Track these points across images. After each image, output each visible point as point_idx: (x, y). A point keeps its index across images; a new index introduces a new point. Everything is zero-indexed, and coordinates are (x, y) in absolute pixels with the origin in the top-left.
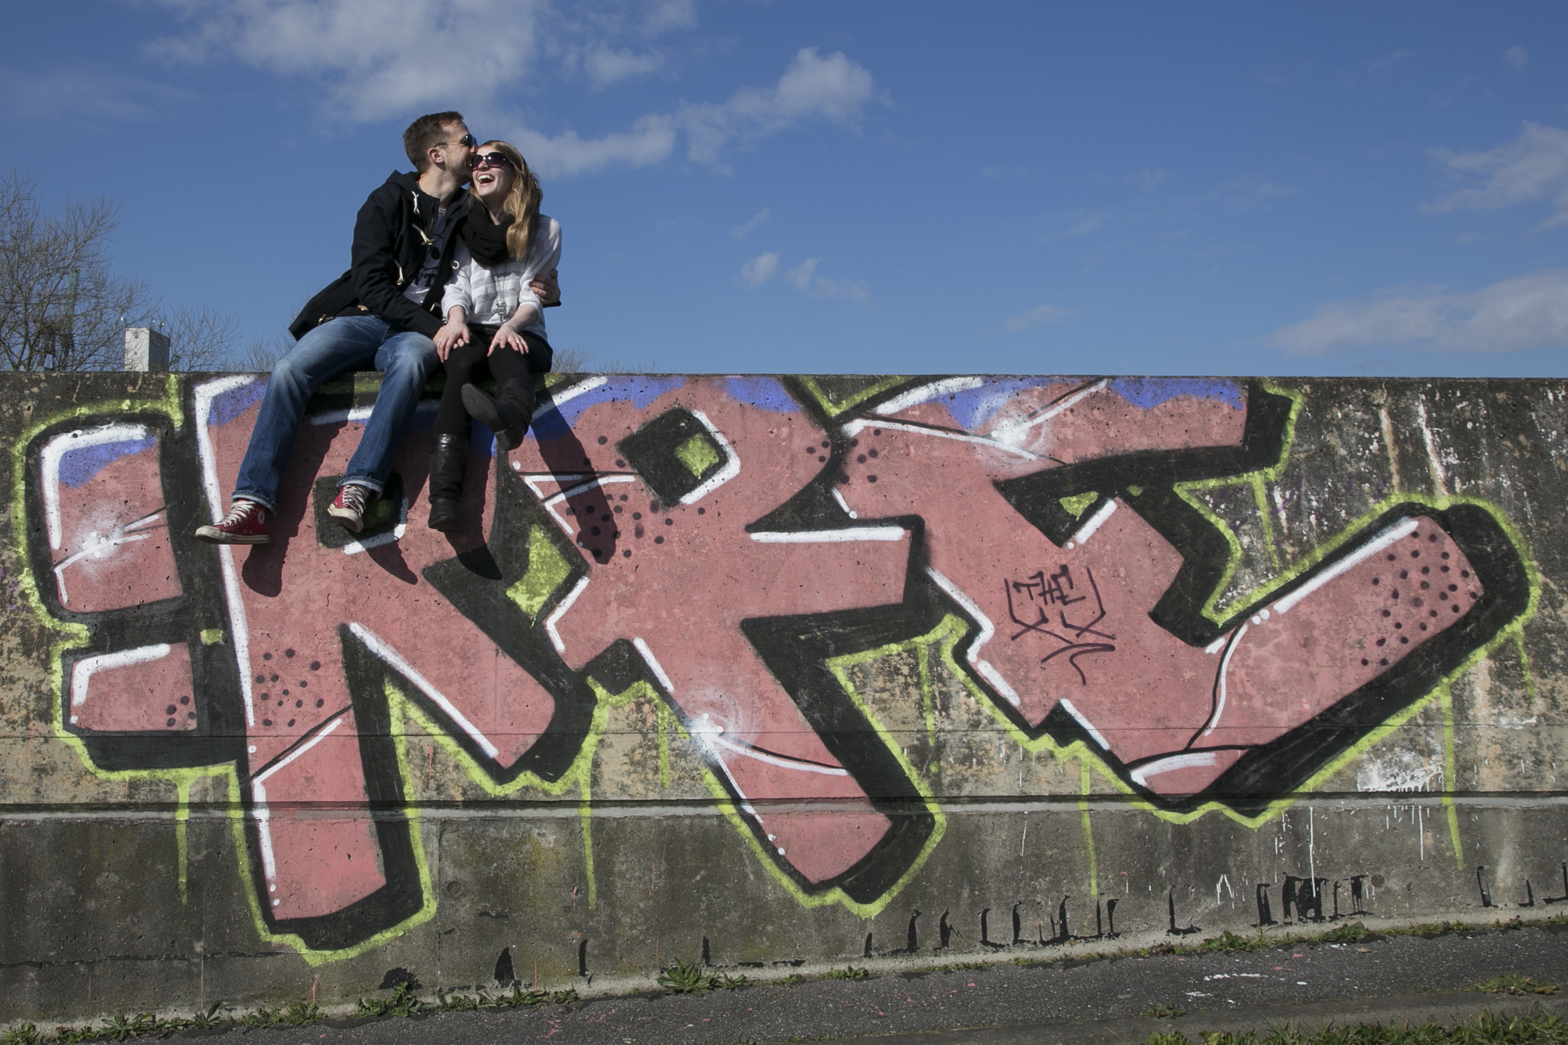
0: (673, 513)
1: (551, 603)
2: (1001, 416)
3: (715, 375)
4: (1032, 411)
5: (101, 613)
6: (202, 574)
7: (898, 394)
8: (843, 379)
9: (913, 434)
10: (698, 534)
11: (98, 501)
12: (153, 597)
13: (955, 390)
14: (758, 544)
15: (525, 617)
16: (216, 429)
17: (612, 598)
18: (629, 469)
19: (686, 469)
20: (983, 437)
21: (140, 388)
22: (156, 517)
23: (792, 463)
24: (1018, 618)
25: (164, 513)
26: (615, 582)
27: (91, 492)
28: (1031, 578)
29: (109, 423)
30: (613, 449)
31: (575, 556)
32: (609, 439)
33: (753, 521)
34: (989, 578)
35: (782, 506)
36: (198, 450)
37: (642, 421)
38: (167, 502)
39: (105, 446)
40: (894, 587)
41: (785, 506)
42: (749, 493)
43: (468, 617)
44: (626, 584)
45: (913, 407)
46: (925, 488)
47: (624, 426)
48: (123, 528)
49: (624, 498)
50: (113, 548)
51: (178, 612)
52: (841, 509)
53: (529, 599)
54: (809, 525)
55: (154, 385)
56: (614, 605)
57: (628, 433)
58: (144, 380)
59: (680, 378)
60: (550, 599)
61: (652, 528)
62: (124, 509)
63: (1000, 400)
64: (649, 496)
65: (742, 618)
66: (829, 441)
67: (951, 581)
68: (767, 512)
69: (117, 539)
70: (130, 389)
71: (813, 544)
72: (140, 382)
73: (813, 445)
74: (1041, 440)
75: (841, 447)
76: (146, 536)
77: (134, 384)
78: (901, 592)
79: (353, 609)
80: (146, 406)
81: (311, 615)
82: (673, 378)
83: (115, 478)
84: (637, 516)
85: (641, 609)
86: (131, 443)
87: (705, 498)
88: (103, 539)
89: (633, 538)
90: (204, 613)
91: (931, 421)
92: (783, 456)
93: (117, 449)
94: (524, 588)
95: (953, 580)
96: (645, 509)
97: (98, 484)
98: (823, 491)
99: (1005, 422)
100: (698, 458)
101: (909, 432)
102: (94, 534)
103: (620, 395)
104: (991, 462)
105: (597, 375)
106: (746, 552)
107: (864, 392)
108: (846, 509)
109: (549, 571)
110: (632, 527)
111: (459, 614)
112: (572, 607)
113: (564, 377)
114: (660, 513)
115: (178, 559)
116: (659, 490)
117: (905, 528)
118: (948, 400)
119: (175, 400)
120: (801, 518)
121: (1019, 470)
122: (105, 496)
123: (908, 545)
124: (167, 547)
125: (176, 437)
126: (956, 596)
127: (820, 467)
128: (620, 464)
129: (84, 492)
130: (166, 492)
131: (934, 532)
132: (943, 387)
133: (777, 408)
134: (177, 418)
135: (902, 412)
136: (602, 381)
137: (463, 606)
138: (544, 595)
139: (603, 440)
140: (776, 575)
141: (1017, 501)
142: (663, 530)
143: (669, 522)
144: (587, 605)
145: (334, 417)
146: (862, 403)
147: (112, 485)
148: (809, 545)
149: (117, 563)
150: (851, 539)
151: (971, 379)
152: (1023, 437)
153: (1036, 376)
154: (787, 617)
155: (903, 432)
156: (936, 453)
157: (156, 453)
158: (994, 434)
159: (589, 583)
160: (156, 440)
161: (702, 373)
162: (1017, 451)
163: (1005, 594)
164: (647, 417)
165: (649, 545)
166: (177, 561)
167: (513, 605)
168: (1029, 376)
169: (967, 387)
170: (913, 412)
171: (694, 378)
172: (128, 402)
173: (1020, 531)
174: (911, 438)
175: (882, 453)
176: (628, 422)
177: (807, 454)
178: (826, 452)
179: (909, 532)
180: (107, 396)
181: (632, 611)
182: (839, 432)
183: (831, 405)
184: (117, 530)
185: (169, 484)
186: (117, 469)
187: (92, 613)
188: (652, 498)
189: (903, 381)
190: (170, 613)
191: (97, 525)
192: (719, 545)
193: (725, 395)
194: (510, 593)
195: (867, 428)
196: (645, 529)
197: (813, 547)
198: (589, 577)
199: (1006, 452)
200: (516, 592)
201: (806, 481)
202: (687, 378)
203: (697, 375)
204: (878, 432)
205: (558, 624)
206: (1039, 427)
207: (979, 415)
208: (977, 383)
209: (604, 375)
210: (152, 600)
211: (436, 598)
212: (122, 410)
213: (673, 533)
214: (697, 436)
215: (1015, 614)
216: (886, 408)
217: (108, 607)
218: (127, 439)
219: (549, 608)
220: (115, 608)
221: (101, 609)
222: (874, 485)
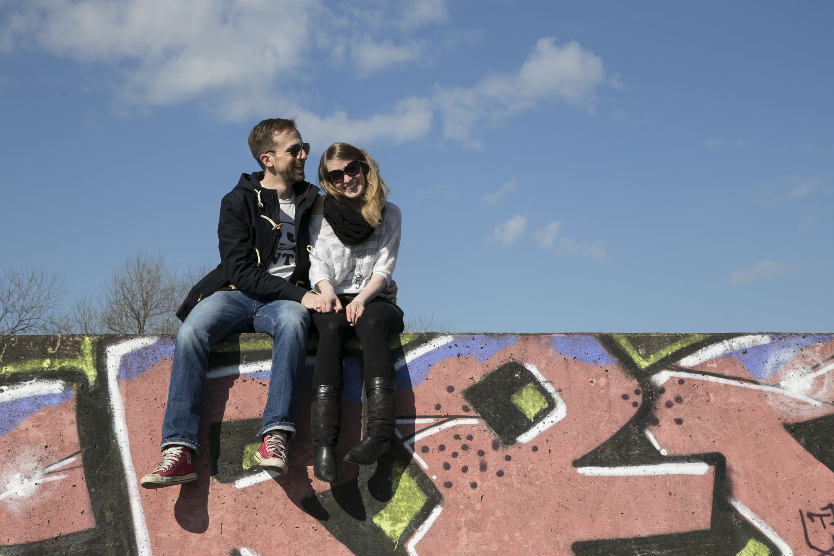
0: (511, 451)
1: (411, 528)
2: (789, 368)
3: (542, 334)
4: (815, 364)
5: (22, 545)
6: (112, 508)
7: (698, 349)
8: (650, 337)
9: (712, 383)
10: (533, 469)
11: (22, 447)
12: (69, 530)
13: (747, 346)
14: (583, 477)
15: (389, 541)
16: (124, 383)
17: (462, 524)
18: (473, 413)
19: (521, 413)
20: (773, 386)
21: (59, 349)
22: (72, 459)
23: (610, 408)
24: (814, 544)
25: (80, 456)
26: (464, 510)
27: (15, 439)
28: (823, 509)
29: (32, 379)
30: (460, 397)
31: (430, 487)
32: (456, 388)
33: (578, 457)
34: (785, 509)
35: (603, 444)
36: (109, 401)
37: (483, 373)
38: (82, 447)
39: (28, 399)
40: (702, 515)
41: (605, 444)
42: (574, 433)
43: (340, 541)
44: (474, 511)
45: (711, 361)
46: (725, 430)
47: (469, 376)
48: (43, 470)
49: (470, 438)
50: (34, 487)
51: (91, 542)
52: (653, 447)
53: (392, 525)
54: (626, 461)
55: (71, 346)
56: (464, 530)
57: (471, 383)
58: (62, 342)
59: (513, 337)
60: (410, 525)
61: (494, 463)
62: (44, 453)
63: (787, 355)
64: (491, 436)
65: (573, 542)
66: (640, 389)
67: (752, 510)
68: (591, 450)
69: (38, 479)
70: (50, 350)
71: (631, 477)
72: (59, 344)
73: (627, 392)
74: (824, 389)
75: (651, 394)
76: (63, 476)
77: (53, 346)
78: (709, 519)
79: (243, 536)
80: (63, 364)
81: (207, 542)
82: (507, 337)
83: (37, 426)
84: (481, 453)
85: (487, 533)
86: (50, 396)
87: (537, 437)
88: (26, 481)
89: (479, 472)
90: (114, 542)
91: (727, 373)
92: (602, 402)
93: (38, 401)
94: (388, 515)
95: (753, 510)
96: (487, 447)
97: (22, 432)
98: (637, 432)
99: (792, 373)
100: (531, 404)
101: (708, 382)
102: (18, 476)
103: (464, 351)
104: (781, 408)
105: (444, 334)
106: (574, 484)
107: (668, 348)
108: (658, 447)
109: (408, 501)
110: (477, 463)
111: (333, 539)
112: (429, 532)
113: (417, 336)
114: (500, 450)
115: (92, 495)
116: (499, 431)
117: (710, 464)
118: (741, 354)
119: (89, 359)
120: (620, 454)
121: (806, 414)
122: (28, 442)
123: (713, 478)
124: (82, 486)
125: (91, 391)
126: (757, 523)
127: (634, 411)
128: (466, 409)
129: (9, 439)
130: (81, 437)
131: (735, 467)
132: (737, 343)
133: (595, 362)
134: (91, 374)
135: (702, 365)
136: (449, 339)
137: (337, 532)
138: (405, 521)
139: (450, 389)
140: (600, 504)
141: (806, 441)
142: (503, 465)
143: (508, 458)
144: (441, 530)
145: (227, 371)
146: (667, 357)
147: (34, 433)
148: (627, 478)
149: (37, 500)
150: (663, 473)
151: (760, 336)
152: (808, 386)
153: (817, 334)
154: (611, 541)
155: (704, 382)
156: (733, 400)
157: (73, 404)
158: (783, 384)
159: (443, 511)
160: (73, 393)
161: (532, 332)
162: (804, 398)
163: (801, 523)
164: (487, 369)
165: (492, 478)
166: (91, 497)
167: (378, 530)
168: (811, 334)
169: (757, 344)
170: (712, 365)
171: (525, 336)
172: (48, 361)
173: (810, 468)
174: (710, 387)
175: (686, 400)
176: (471, 373)
177: (622, 401)
178: (639, 399)
179: (713, 467)
180: (29, 356)
181: (479, 535)
182: (649, 382)
183: (641, 359)
184: (38, 472)
185: (85, 431)
186: (39, 419)
187: (15, 545)
188: (493, 438)
189: (701, 339)
190: (84, 543)
191: (20, 468)
192: (551, 478)
193: (551, 350)
194: (376, 520)
195: (672, 378)
196: (488, 464)
197: (631, 480)
198: (443, 506)
199: (794, 399)
200: (381, 519)
201: (622, 423)
202: (520, 337)
203: (527, 334)
204: (681, 381)
205: (417, 547)
206: (822, 377)
207: (769, 367)
208: (765, 340)
209: (450, 334)
210: (68, 532)
211: (314, 525)
212: (43, 368)
213: (511, 468)
214: (529, 385)
215: (811, 541)
216: (688, 361)
217: (30, 540)
218: (47, 393)
219: (409, 533)
220: (36, 540)
221: (23, 541)
222: (680, 426)
